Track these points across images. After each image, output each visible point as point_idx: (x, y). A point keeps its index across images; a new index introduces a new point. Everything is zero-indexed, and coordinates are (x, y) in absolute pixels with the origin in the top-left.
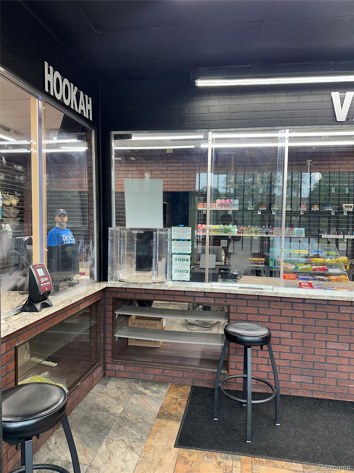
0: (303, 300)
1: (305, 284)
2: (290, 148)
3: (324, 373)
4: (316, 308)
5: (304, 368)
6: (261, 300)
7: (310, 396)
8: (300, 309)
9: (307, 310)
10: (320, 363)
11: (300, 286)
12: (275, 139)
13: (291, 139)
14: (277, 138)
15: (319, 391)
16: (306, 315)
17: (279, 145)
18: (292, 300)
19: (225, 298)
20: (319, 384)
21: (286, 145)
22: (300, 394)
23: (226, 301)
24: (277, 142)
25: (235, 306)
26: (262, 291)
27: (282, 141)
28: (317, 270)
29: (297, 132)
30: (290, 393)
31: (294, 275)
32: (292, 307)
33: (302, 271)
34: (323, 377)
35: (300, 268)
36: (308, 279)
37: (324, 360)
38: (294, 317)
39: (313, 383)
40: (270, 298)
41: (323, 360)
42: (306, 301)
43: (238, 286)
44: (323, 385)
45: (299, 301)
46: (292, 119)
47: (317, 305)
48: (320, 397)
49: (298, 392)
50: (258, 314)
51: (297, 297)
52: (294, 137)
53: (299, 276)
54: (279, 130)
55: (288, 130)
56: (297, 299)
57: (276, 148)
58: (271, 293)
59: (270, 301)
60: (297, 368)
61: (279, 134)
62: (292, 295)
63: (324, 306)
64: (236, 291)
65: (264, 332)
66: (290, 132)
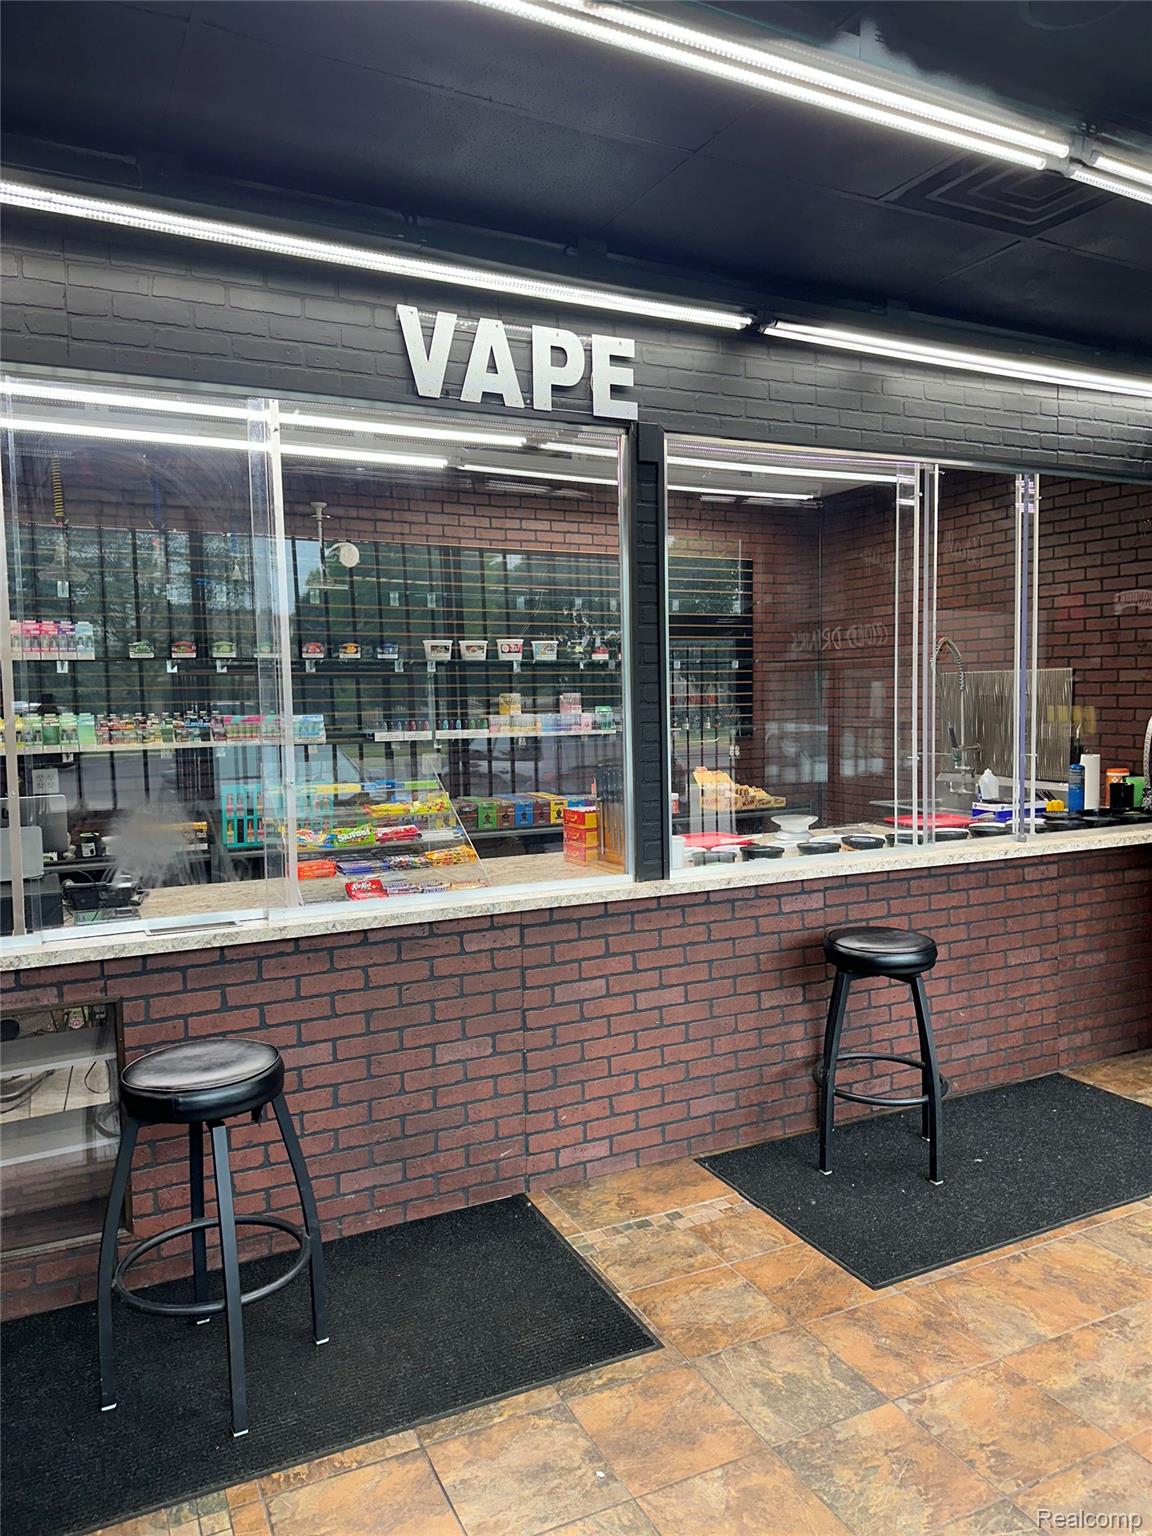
0: (362, 936)
1: (363, 886)
2: (287, 462)
3: (433, 1139)
4: (400, 953)
5: (378, 1143)
6: (232, 961)
7: (400, 1221)
8: (356, 964)
9: (375, 965)
10: (419, 1112)
11: (349, 893)
12: (235, 427)
13: (289, 433)
14: (242, 422)
15: (421, 1198)
16: (372, 978)
17: (251, 446)
18: (329, 943)
19: (103, 976)
20: (420, 1178)
21: (275, 449)
22: (371, 1224)
23: (105, 990)
24: (243, 435)
25: (140, 998)
26: (232, 929)
27: (258, 436)
28: (391, 839)
29: (304, 411)
30: (341, 1230)
31: (329, 864)
32: (332, 962)
33: (348, 847)
34: (430, 1153)
35: (343, 837)
36: (369, 870)
37: (431, 1102)
38: (340, 992)
39: (405, 1179)
40: (260, 947)
41: (427, 1104)
42: (372, 938)
43: (147, 929)
44: (431, 1175)
45: (351, 940)
46: (288, 367)
47: (405, 943)
48: (428, 1212)
49: (362, 1221)
50: (225, 1007)
51: (345, 930)
52: (299, 428)
53: (341, 865)
54: (246, 397)
55: (277, 401)
56: (346, 937)
57: (242, 457)
58: (265, 931)
59: (260, 959)
60: (358, 1147)
61: (248, 413)
62: (330, 926)
63: (423, 941)
64: (142, 945)
65: (258, 1063)
66: (282, 409)
